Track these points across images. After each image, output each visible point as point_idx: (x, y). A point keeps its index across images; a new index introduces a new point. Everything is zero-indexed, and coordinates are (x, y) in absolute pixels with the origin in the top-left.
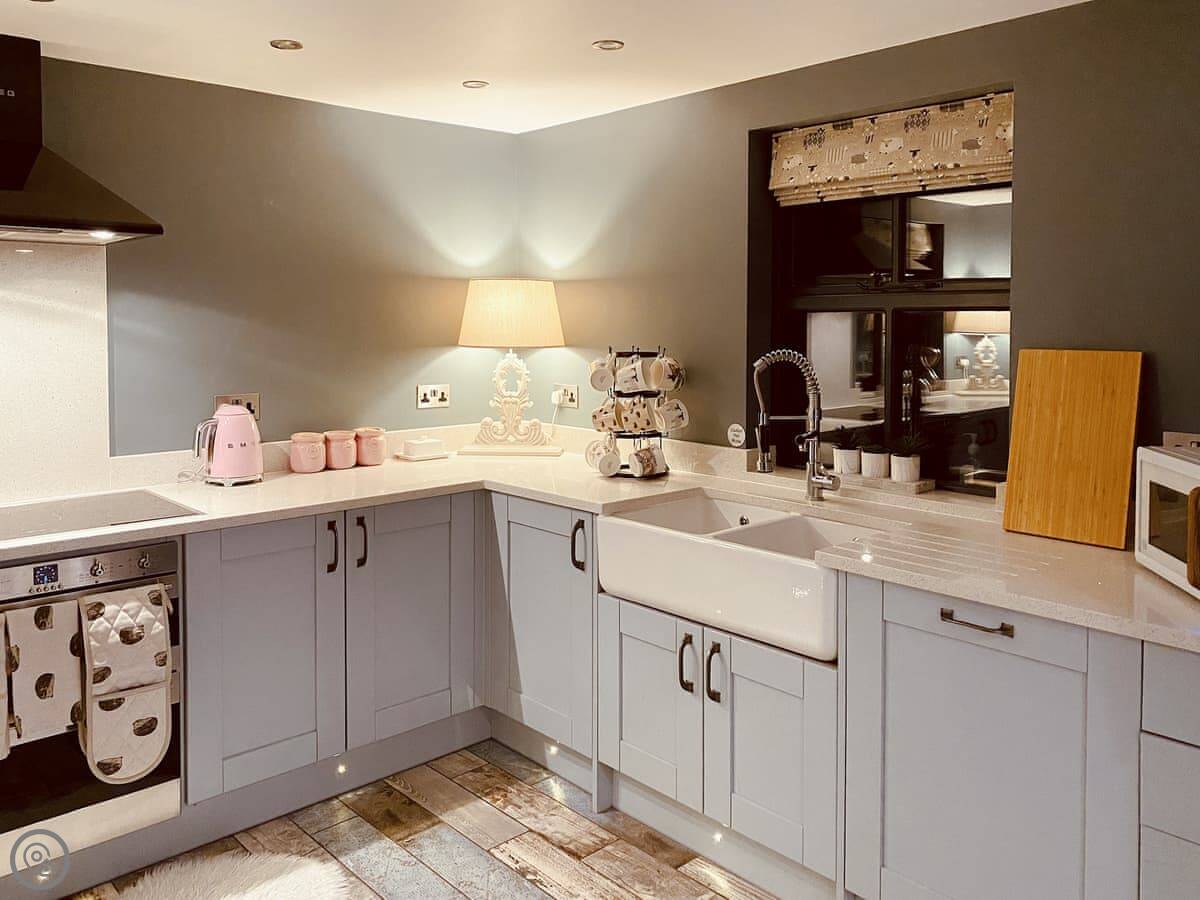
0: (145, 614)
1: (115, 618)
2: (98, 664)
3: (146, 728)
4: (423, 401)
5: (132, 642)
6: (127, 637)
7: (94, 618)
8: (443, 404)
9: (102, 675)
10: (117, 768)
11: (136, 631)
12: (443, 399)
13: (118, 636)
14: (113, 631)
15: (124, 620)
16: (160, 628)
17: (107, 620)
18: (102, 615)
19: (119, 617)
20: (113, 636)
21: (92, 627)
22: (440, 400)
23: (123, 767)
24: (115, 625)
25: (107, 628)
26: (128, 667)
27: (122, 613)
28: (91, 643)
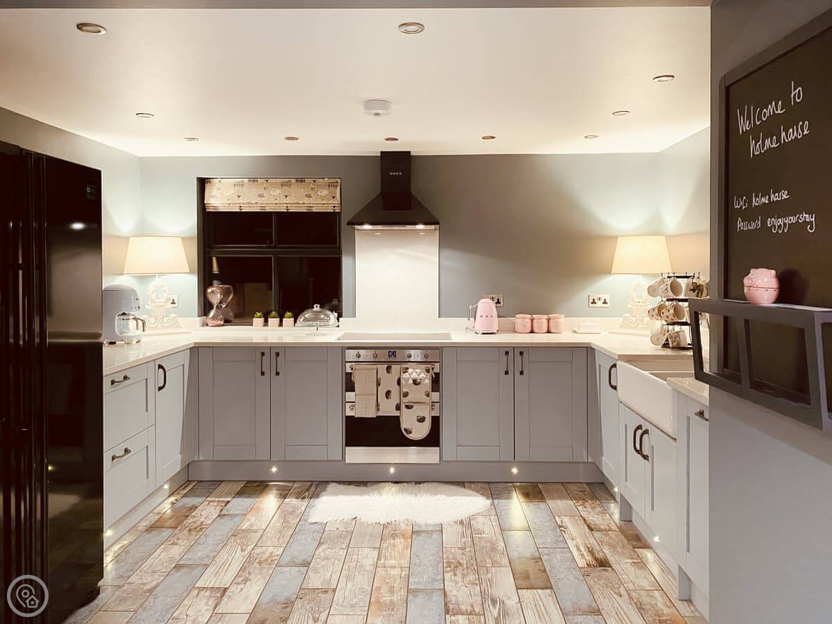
0: (422, 375)
1: (412, 374)
2: (404, 390)
3: (421, 420)
4: (592, 303)
5: (416, 384)
6: (415, 382)
7: (404, 373)
8: (605, 305)
9: (406, 395)
10: (411, 433)
11: (418, 381)
12: (605, 303)
13: (412, 381)
14: (411, 379)
15: (414, 376)
16: (428, 382)
17: (409, 374)
18: (408, 372)
20: (410, 381)
21: (405, 376)
22: (604, 303)
23: (413, 433)
24: (411, 377)
25: (409, 377)
26: (416, 394)
27: (414, 373)
28: (403, 382)
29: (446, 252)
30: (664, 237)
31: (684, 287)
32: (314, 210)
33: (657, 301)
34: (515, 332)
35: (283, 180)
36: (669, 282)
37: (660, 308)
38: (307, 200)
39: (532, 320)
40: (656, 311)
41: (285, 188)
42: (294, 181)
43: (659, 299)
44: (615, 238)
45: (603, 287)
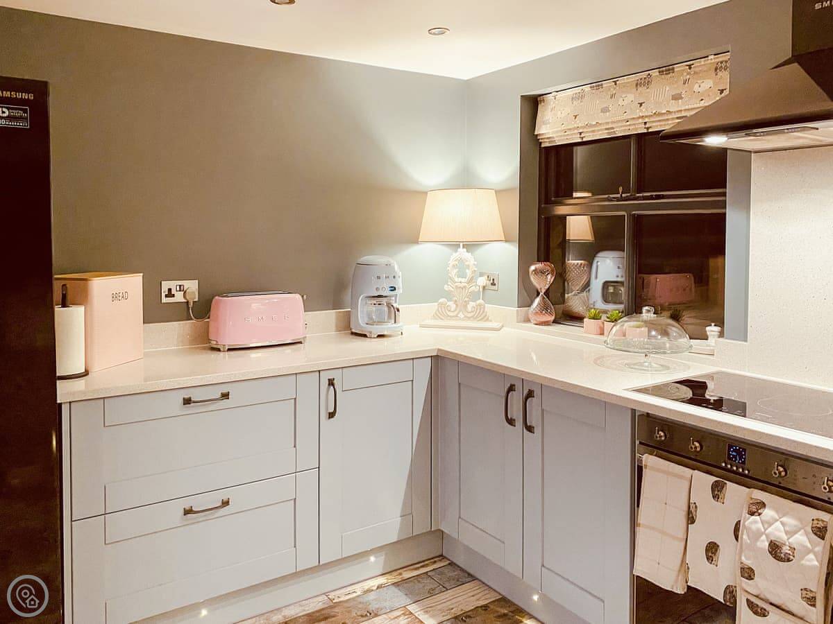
0: (802, 538)
1: (770, 525)
2: (747, 560)
5: (778, 558)
6: (776, 551)
7: (752, 514)
9: (749, 573)
11: (786, 549)
13: (767, 544)
14: (764, 537)
15: (778, 532)
16: (815, 563)
17: (763, 522)
18: (759, 514)
19: (773, 527)
20: (763, 541)
21: (753, 523)
24: (767, 531)
25: (758, 530)
27: (778, 524)
28: (745, 535)
35: (639, 76)
38: (673, 106)
41: (638, 90)
42: (655, 73)
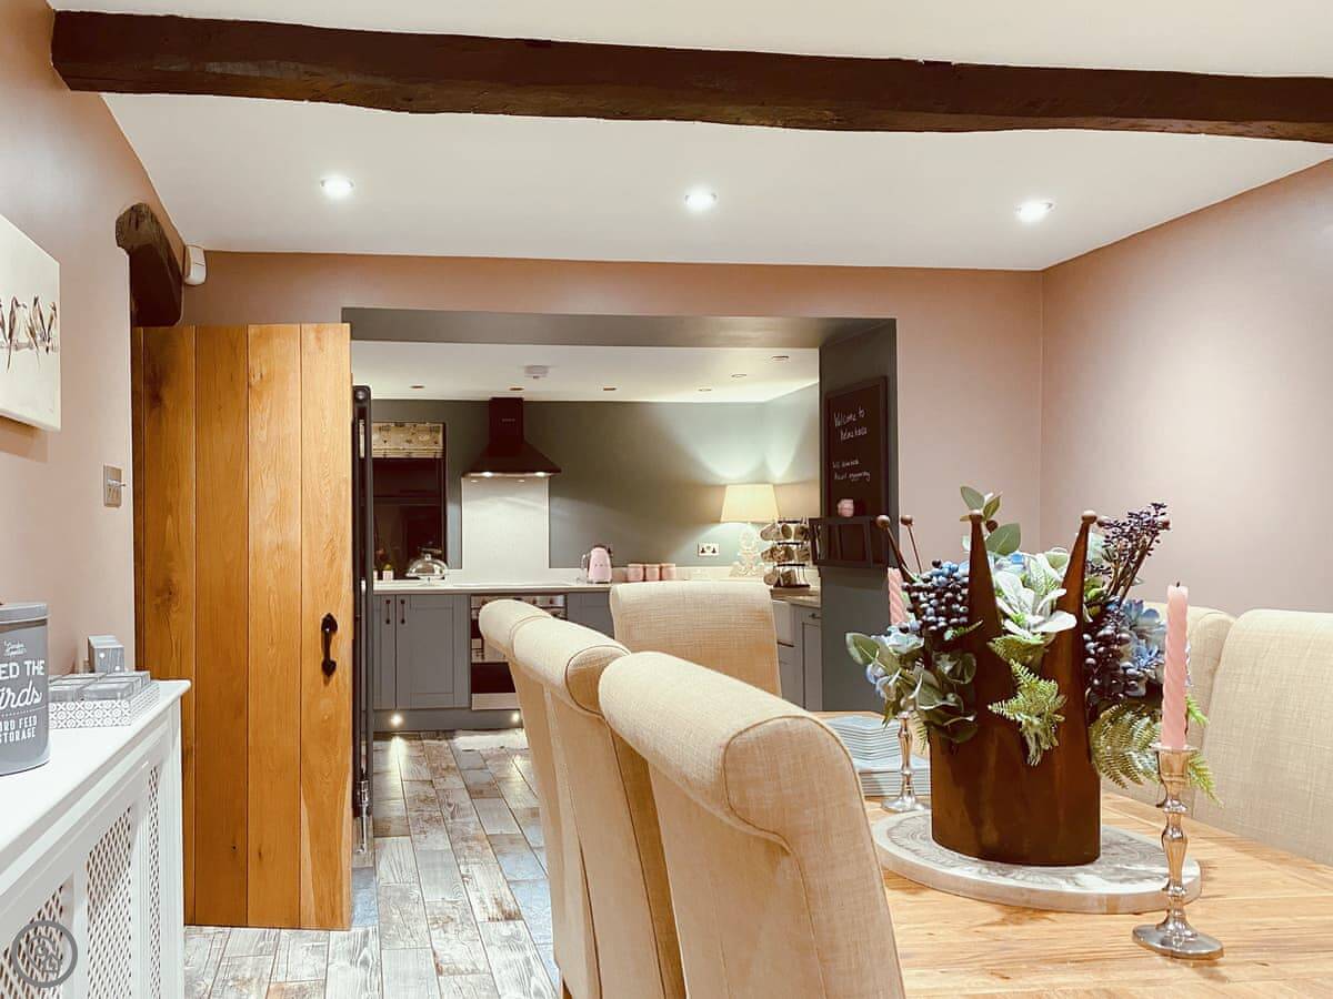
4: (702, 552)
8: (714, 554)
12: (714, 552)
29: (557, 500)
30: (771, 487)
31: (793, 530)
32: (414, 456)
33: (769, 544)
34: (627, 581)
35: (381, 425)
36: (780, 526)
37: (773, 550)
38: (407, 446)
39: (645, 569)
40: (769, 553)
41: (383, 433)
42: (393, 425)
43: (770, 542)
44: (724, 487)
45: (713, 537)
